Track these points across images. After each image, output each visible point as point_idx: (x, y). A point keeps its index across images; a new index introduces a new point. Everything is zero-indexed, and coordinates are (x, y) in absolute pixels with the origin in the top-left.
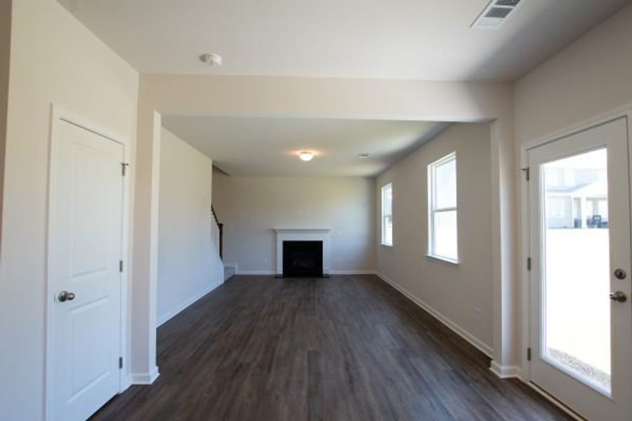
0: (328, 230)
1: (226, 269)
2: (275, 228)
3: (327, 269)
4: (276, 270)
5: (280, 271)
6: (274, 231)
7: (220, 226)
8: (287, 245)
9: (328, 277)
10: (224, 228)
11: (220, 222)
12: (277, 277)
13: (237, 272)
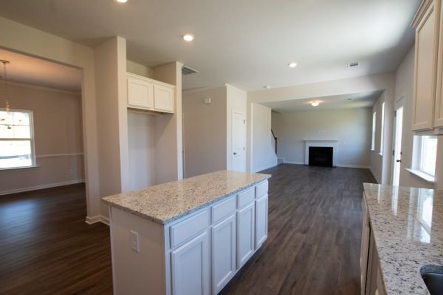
0: (336, 141)
1: (278, 160)
2: (305, 140)
3: (335, 163)
4: (304, 161)
5: (307, 162)
6: (305, 142)
7: (276, 139)
8: (311, 149)
9: (335, 167)
10: (277, 140)
11: (276, 137)
12: (305, 165)
13: (285, 162)
